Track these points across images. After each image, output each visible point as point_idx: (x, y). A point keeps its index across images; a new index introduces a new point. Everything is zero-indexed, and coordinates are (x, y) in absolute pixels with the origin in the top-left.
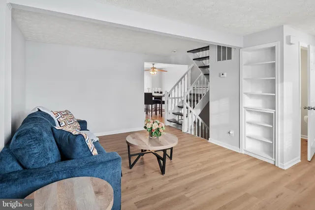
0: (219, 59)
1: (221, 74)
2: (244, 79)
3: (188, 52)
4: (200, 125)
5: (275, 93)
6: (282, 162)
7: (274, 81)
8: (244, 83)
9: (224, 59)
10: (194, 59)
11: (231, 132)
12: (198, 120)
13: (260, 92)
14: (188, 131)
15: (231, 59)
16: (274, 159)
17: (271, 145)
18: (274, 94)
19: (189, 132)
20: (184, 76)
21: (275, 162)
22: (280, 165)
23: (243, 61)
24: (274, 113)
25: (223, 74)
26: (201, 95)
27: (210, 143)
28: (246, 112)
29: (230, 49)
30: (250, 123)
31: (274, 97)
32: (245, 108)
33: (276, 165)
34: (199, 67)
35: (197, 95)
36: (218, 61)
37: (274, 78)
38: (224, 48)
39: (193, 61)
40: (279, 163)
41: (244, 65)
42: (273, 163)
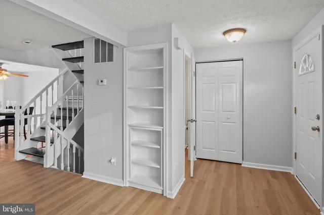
0: (97, 61)
1: (100, 81)
2: (129, 88)
3: (53, 47)
4: (74, 151)
5: (163, 106)
6: (171, 189)
7: (161, 91)
8: (128, 93)
9: (104, 60)
10: (63, 59)
11: (112, 161)
12: (71, 146)
13: (147, 105)
14: (53, 165)
15: (112, 61)
16: (161, 188)
17: (158, 170)
18: (162, 108)
19: (55, 167)
20: (52, 84)
21: (163, 190)
22: (169, 194)
23: (128, 65)
24: (161, 130)
25: (102, 81)
26: (75, 110)
27: (85, 179)
28: (131, 131)
29: (111, 46)
30: (135, 145)
31: (162, 110)
32: (129, 126)
33: (164, 195)
34: (73, 71)
35: (70, 110)
36: (95, 62)
37: (162, 88)
38: (104, 43)
39: (63, 62)
40: (168, 192)
41: (129, 70)
42: (160, 192)
